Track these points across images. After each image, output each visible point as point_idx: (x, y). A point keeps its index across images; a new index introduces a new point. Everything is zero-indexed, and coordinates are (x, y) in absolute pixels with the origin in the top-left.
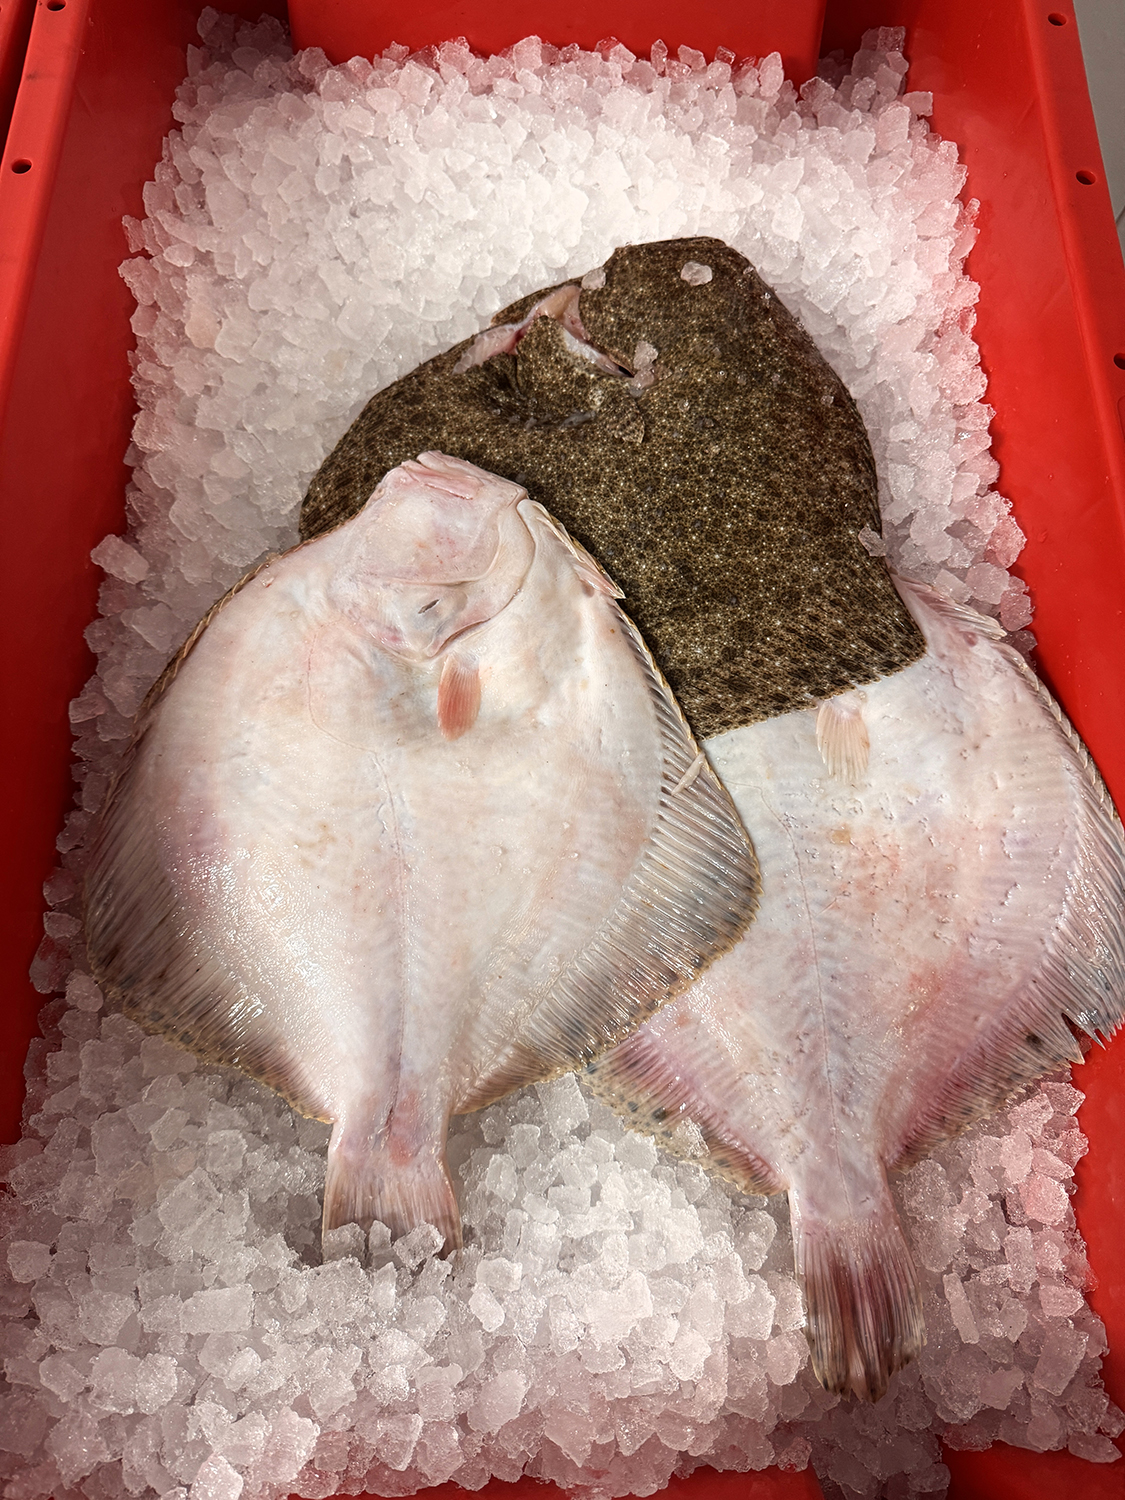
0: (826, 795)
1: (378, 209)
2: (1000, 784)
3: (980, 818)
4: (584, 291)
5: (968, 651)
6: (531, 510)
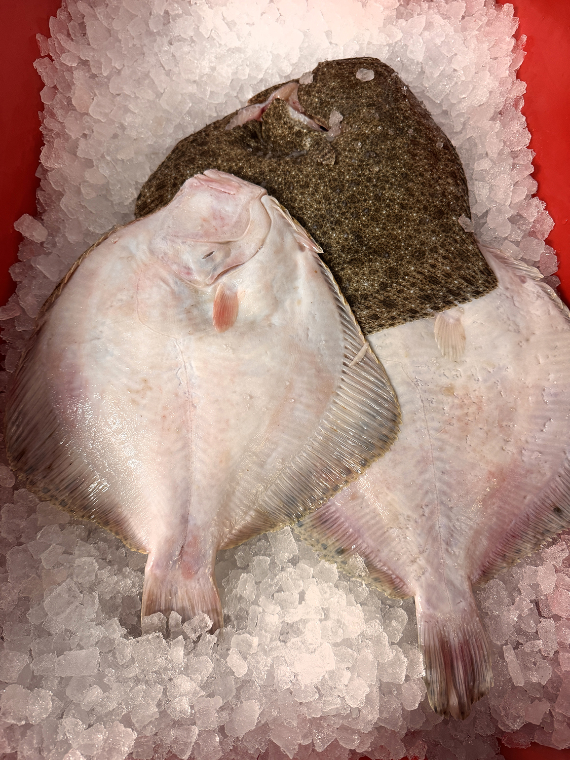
0: (439, 367)
1: (185, 40)
2: (541, 361)
3: (530, 381)
4: (301, 85)
5: (521, 286)
6: (269, 201)
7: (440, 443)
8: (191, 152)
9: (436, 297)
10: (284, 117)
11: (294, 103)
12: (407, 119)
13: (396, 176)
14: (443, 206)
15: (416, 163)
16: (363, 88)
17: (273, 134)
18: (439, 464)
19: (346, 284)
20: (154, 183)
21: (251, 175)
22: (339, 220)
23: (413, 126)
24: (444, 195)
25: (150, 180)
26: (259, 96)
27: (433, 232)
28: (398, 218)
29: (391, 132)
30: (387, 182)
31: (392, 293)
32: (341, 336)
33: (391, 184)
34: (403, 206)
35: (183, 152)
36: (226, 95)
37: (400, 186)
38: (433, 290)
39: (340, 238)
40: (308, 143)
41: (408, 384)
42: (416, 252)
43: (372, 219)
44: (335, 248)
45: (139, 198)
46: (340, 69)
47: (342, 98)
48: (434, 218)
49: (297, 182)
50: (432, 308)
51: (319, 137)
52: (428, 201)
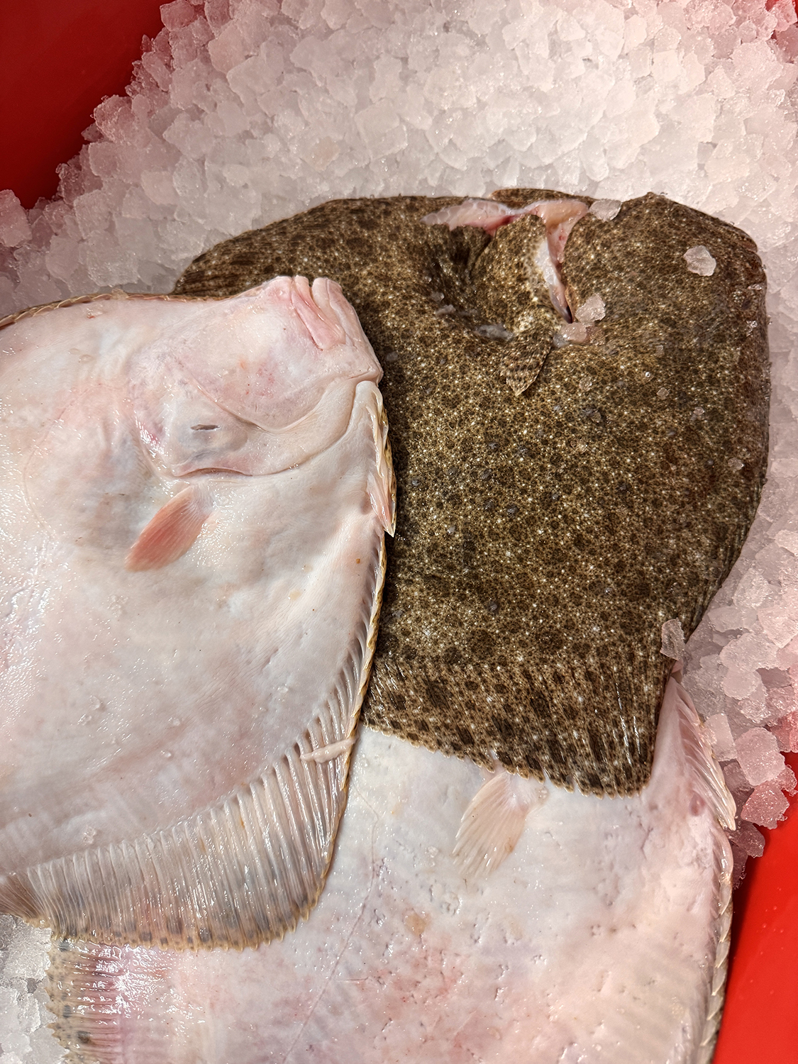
4: (589, 214)
6: (367, 395)
7: (339, 999)
8: (338, 229)
9: (521, 738)
10: (524, 255)
11: (560, 238)
12: (712, 384)
13: (607, 481)
14: (657, 579)
15: (662, 475)
16: (679, 282)
17: (491, 270)
18: (314, 1028)
19: (397, 610)
20: (239, 248)
21: (388, 328)
22: (458, 497)
23: (714, 403)
24: (673, 561)
25: (236, 240)
26: (515, 192)
27: (604, 616)
28: (557, 557)
29: (663, 393)
30: (584, 482)
31: (455, 679)
32: (324, 695)
33: (588, 490)
34: (578, 541)
35: (328, 220)
36: (474, 160)
37: (602, 503)
38: (526, 720)
39: (440, 528)
40: (525, 322)
41: (363, 860)
42: (547, 633)
43: (512, 531)
44: (422, 539)
45: (197, 260)
46: (671, 225)
47: (631, 280)
48: (623, 593)
49: (444, 388)
50: (498, 753)
51: (546, 325)
52: (634, 557)
